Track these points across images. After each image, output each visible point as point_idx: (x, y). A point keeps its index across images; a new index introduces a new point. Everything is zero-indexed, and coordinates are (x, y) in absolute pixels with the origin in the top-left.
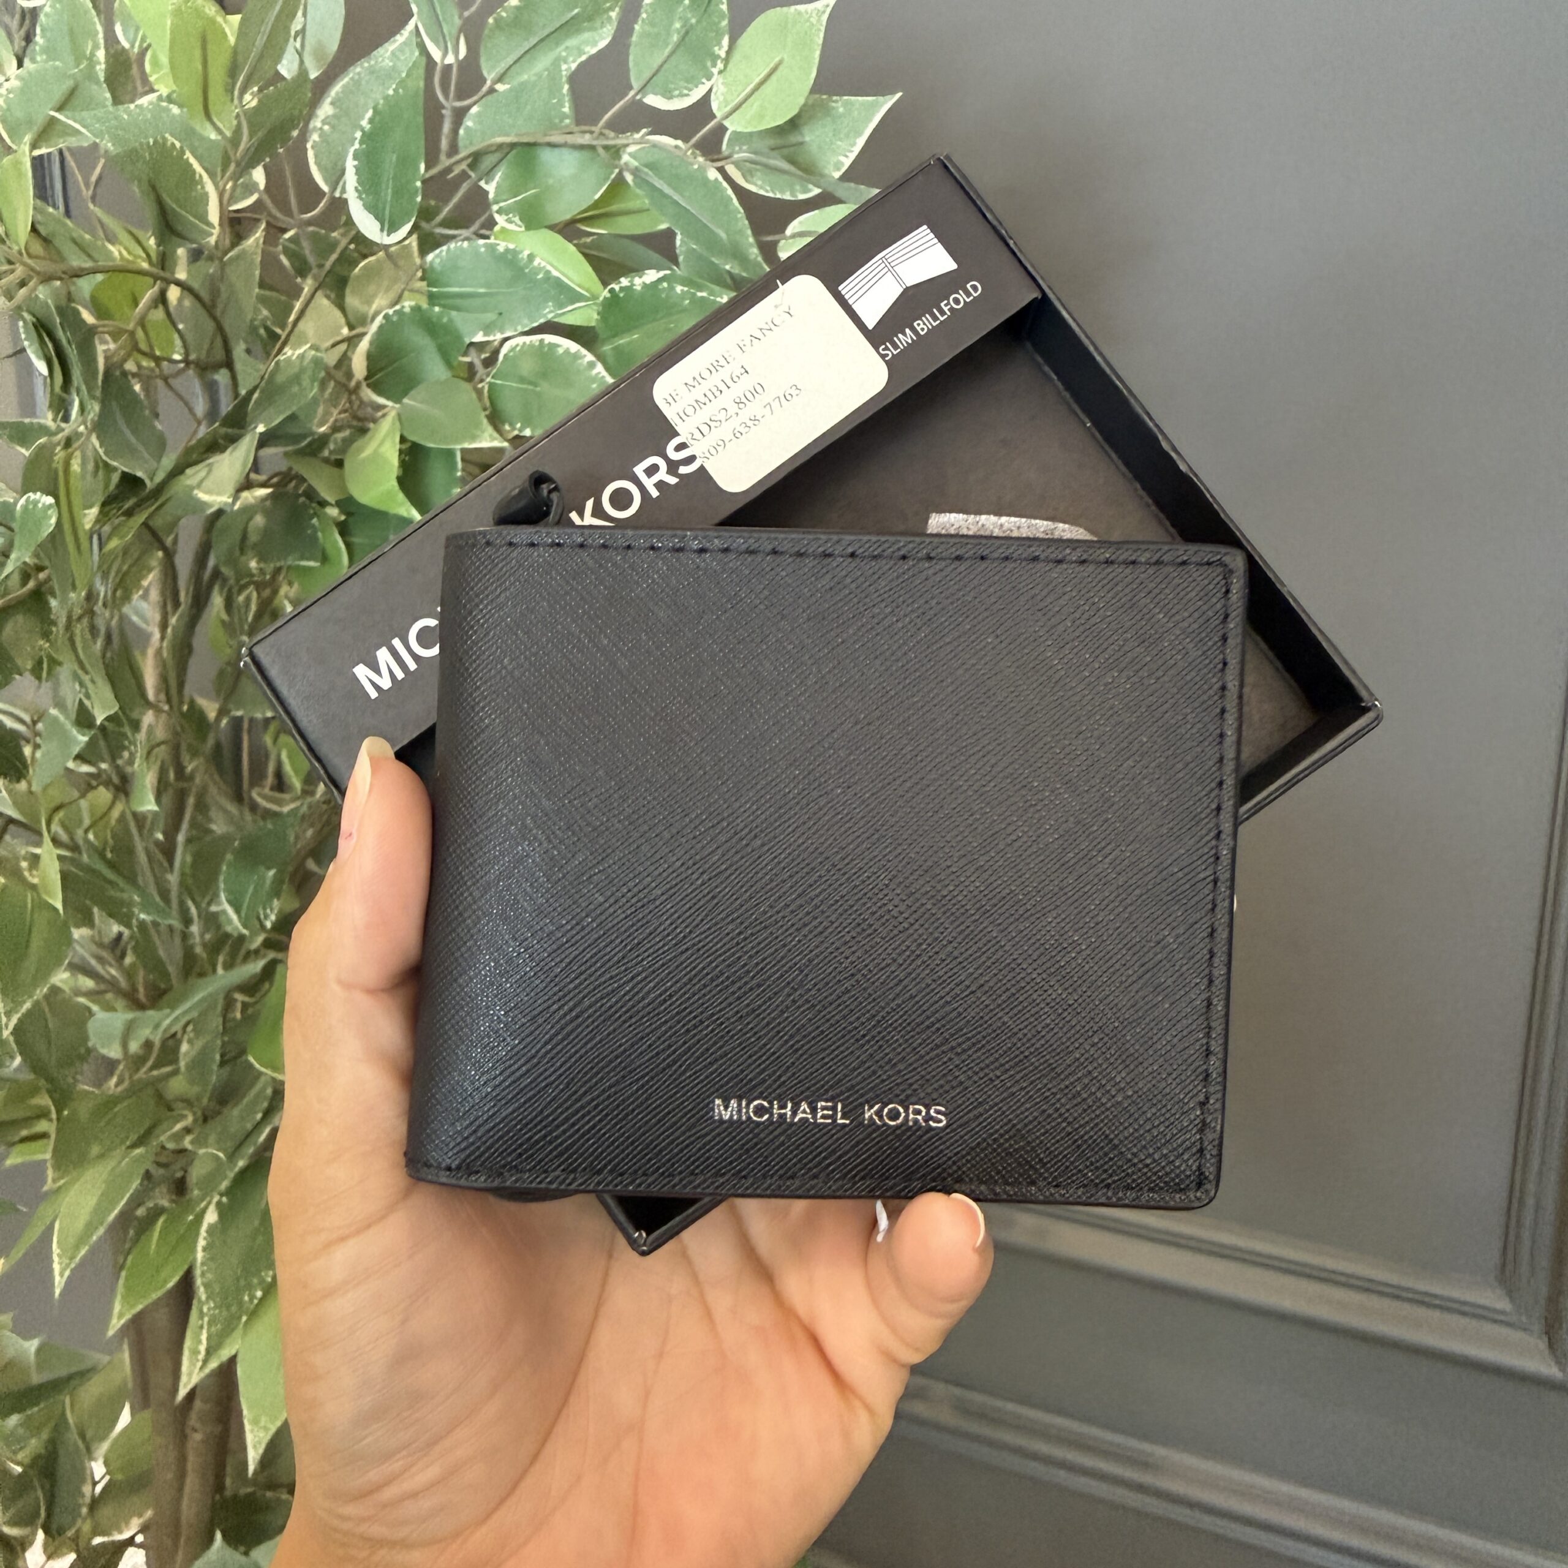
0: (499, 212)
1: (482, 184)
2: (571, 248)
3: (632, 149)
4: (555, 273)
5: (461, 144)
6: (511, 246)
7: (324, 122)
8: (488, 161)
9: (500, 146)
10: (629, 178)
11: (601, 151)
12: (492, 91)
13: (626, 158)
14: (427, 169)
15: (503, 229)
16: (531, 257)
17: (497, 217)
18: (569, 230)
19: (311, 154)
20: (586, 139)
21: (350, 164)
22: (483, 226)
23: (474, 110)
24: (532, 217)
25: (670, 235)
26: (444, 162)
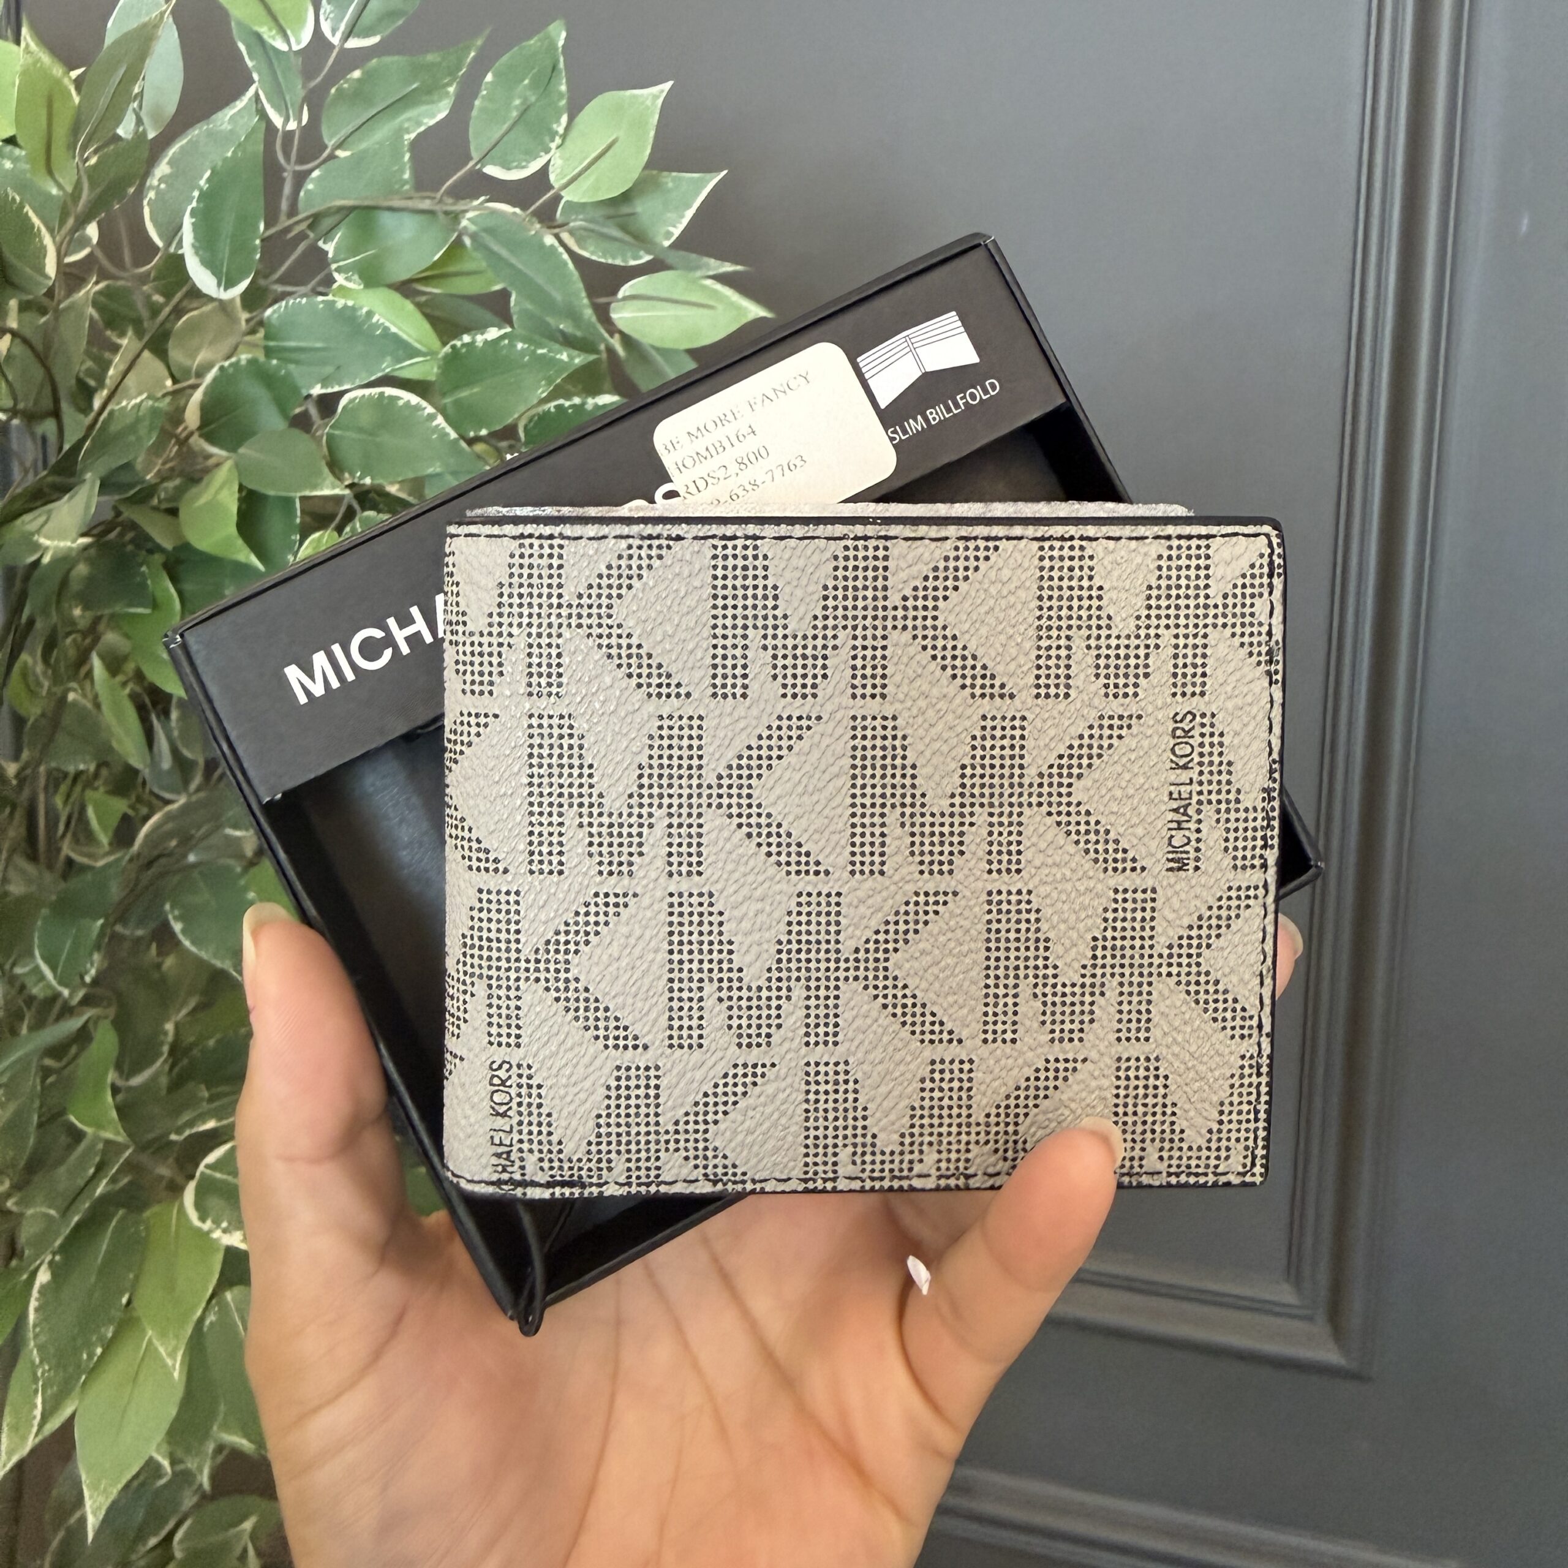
0: (338, 270)
1: (320, 244)
2: (409, 306)
3: (470, 215)
4: (394, 329)
5: (301, 205)
6: (350, 303)
7: (160, 180)
8: (327, 223)
9: (340, 209)
10: (467, 241)
11: (441, 216)
12: (332, 157)
13: (464, 223)
14: (267, 228)
15: (341, 287)
16: (370, 314)
17: (336, 275)
18: (405, 288)
19: (146, 211)
20: (426, 205)
21: (188, 222)
22: (319, 284)
23: (316, 173)
24: (371, 277)
25: (505, 295)
26: (284, 222)
